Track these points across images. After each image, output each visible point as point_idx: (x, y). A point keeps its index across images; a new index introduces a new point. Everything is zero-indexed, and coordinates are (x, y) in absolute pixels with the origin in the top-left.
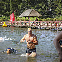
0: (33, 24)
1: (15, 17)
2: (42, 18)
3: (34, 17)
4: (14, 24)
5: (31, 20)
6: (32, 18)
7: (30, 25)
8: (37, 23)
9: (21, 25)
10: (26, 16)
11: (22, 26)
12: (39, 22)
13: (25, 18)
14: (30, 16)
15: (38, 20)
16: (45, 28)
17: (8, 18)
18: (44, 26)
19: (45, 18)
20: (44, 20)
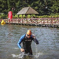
0: (30, 22)
1: (13, 14)
2: (39, 15)
4: (12, 21)
5: (28, 18)
6: (29, 16)
7: (27, 22)
8: (34, 21)
9: (19, 22)
10: (23, 13)
14: (27, 13)
16: (42, 25)
17: (7, 16)
18: (40, 23)
20: (41, 17)
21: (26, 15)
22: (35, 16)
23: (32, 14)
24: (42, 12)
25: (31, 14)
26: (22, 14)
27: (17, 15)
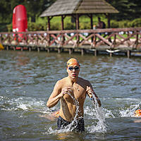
0: (90, 41)
1: (28, 16)
3: (91, 16)
4: (26, 39)
5: (82, 27)
6: (84, 21)
7: (78, 42)
8: (102, 37)
9: (49, 42)
10: (64, 13)
11: (53, 45)
12: (109, 34)
13: (63, 19)
14: (78, 12)
15: (104, 27)
16: (130, 52)
18: (125, 46)
19: (130, 20)
20: (125, 25)
21: (75, 17)
22: (105, 21)
23: (96, 14)
24: (132, 7)
25: (91, 14)
26: (62, 15)
27: (43, 18)
